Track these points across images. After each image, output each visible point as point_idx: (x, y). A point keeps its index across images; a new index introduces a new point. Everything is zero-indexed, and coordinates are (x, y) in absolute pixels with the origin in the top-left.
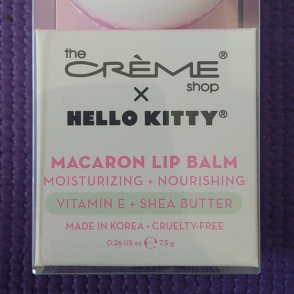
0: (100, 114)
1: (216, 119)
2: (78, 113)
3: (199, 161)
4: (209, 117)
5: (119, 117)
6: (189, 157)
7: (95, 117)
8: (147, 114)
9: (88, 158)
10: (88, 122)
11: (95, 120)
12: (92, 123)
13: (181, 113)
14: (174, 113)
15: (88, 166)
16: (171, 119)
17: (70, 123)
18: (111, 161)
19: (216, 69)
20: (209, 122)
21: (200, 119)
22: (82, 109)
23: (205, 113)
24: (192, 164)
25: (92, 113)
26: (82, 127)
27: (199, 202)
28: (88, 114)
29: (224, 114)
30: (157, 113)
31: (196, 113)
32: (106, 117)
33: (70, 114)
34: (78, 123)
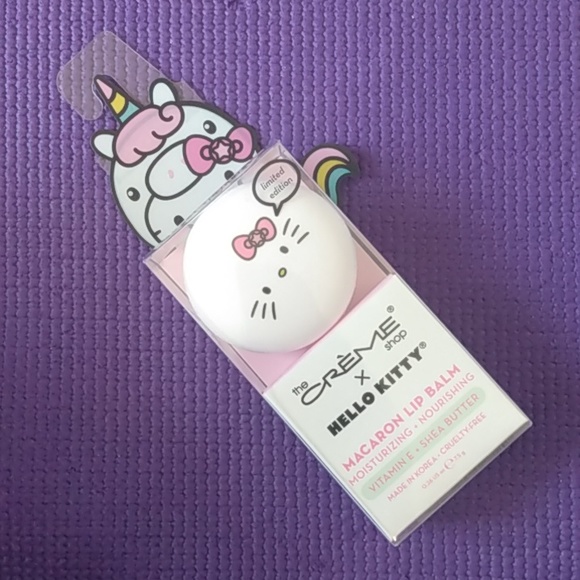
0: (348, 412)
1: (421, 352)
2: (334, 423)
3: (434, 387)
4: (416, 354)
5: (361, 404)
6: (426, 390)
7: (346, 416)
8: (377, 386)
9: (365, 446)
10: (345, 423)
11: (348, 418)
12: (348, 422)
13: (397, 368)
14: (392, 372)
15: (369, 451)
16: (394, 376)
17: (335, 434)
18: (380, 435)
19: (394, 322)
20: (419, 358)
21: (412, 361)
22: (335, 418)
23: (411, 355)
24: (432, 393)
25: (343, 416)
26: (344, 429)
27: (457, 412)
28: (341, 419)
29: (423, 345)
30: (382, 381)
31: (406, 359)
32: (353, 410)
33: (330, 428)
34: (340, 429)
